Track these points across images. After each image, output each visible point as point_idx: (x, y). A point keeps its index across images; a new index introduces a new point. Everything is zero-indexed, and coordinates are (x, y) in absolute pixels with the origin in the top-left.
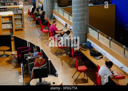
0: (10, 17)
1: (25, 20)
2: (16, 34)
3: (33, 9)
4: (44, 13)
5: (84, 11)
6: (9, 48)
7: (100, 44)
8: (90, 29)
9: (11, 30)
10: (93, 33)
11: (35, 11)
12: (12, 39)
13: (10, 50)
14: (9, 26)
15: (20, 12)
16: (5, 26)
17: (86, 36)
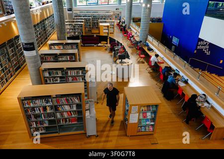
0: (108, 26)
1: (115, 28)
2: (110, 36)
3: (119, 23)
6: (106, 42)
7: (153, 45)
8: (149, 36)
9: (108, 33)
10: (150, 38)
12: (108, 38)
13: (107, 44)
14: (107, 31)
15: (113, 24)
16: (105, 31)
17: (146, 39)
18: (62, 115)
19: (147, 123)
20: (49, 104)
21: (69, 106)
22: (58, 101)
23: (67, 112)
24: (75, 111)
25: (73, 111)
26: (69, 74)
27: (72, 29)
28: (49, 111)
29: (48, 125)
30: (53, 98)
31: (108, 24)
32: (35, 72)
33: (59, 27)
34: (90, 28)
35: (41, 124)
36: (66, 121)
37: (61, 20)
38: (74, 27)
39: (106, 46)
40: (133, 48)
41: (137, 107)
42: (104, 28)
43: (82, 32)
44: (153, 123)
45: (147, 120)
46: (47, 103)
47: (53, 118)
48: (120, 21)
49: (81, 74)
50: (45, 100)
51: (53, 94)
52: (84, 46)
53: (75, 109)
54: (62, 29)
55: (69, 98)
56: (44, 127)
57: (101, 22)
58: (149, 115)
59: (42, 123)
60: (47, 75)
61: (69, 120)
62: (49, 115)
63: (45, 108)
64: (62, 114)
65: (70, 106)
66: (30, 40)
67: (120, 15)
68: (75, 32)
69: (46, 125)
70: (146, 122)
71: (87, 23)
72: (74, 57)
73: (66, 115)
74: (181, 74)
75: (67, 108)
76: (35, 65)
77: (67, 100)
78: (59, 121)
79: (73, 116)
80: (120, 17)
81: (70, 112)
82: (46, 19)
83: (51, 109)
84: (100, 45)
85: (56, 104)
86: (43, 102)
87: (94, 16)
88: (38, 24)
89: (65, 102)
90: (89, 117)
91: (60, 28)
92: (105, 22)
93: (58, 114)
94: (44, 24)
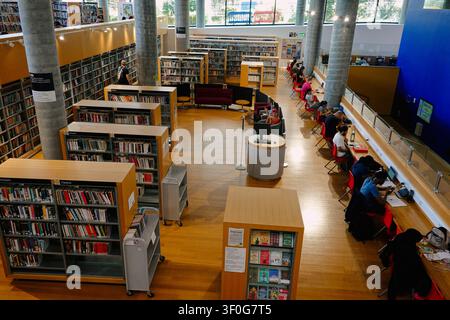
0: (259, 68)
2: (263, 90)
3: (293, 64)
4: (303, 68)
5: (342, 67)
6: (248, 103)
7: (352, 110)
8: (347, 90)
9: (259, 83)
10: (349, 95)
11: (295, 66)
12: (254, 93)
13: (250, 105)
14: (256, 79)
15: (274, 64)
16: (251, 79)
17: (340, 98)
18: (75, 231)
19: (272, 279)
20: (46, 201)
21: (89, 212)
22: (66, 198)
23: (86, 224)
24: (104, 225)
25: (99, 225)
26: (121, 150)
27: (178, 70)
28: (46, 216)
29: (43, 252)
30: (56, 187)
31: (261, 64)
32: (50, 138)
33: (143, 61)
34: (223, 72)
35: (30, 247)
36: (84, 247)
37: (147, 47)
38: (182, 65)
39: (246, 111)
40: (309, 118)
41: (242, 230)
42: (251, 71)
43: (199, 77)
44: (288, 282)
45: (274, 272)
46: (43, 197)
47: (55, 236)
48: (295, 61)
49: (146, 152)
50: (39, 191)
51: (56, 179)
52: (198, 108)
53: (103, 219)
54: (148, 64)
55: (91, 194)
56: (36, 255)
57: (247, 59)
58: (276, 258)
59: (31, 243)
60: (74, 146)
61: (91, 246)
62: (47, 227)
63: (38, 210)
64: (75, 229)
65: (93, 213)
66: (44, 67)
67: (298, 49)
68: (183, 77)
69: (41, 249)
70: (270, 276)
71: (217, 61)
72: (147, 117)
73: (83, 232)
74: (402, 178)
75: (86, 215)
76: (51, 123)
77: (87, 198)
78: (68, 243)
79: (100, 236)
80: (299, 53)
81: (94, 225)
82: (127, 48)
83: (53, 213)
84: (233, 106)
85: (62, 203)
86: (35, 195)
87: (234, 48)
88: (105, 55)
89: (81, 202)
90: (132, 243)
91: (145, 62)
92: (258, 60)
93: (66, 226)
94: (121, 56)
